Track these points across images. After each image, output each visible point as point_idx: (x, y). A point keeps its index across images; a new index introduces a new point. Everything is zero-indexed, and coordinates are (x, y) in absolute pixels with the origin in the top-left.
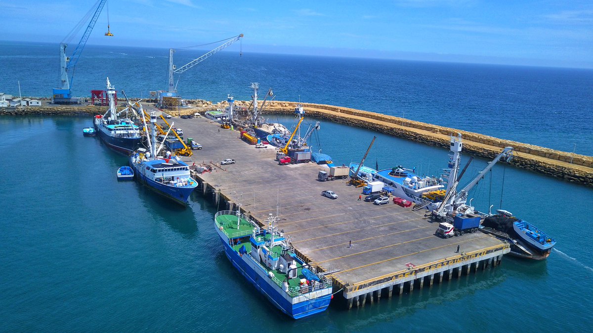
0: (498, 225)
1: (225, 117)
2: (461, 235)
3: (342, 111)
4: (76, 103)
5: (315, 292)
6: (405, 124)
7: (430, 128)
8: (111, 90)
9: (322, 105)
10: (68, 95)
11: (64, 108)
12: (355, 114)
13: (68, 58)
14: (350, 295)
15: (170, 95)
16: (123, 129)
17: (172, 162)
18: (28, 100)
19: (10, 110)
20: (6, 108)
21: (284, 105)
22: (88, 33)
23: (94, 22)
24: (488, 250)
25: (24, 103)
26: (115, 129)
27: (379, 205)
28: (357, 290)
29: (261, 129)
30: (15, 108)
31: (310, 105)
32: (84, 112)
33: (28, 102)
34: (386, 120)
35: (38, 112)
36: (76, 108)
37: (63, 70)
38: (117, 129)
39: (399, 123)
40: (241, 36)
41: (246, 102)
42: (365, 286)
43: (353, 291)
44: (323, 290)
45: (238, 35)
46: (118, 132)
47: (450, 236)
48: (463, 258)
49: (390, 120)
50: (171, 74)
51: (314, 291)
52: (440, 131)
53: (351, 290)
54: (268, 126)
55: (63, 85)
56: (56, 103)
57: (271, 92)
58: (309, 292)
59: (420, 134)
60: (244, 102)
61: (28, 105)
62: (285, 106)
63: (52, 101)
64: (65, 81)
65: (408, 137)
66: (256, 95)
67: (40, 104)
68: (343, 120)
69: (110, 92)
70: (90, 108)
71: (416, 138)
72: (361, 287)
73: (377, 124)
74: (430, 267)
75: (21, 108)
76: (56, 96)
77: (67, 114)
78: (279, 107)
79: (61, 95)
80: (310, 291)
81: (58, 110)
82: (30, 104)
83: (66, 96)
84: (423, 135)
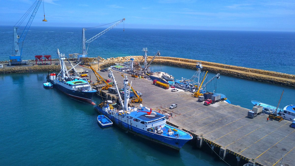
1: (126, 69)
3: (181, 60)
4: (25, 64)
6: (226, 67)
8: (63, 57)
10: (20, 59)
11: (19, 68)
12: (190, 62)
13: (18, 36)
15: (84, 56)
16: (79, 85)
17: (153, 114)
22: (32, 19)
23: (35, 13)
26: (74, 85)
29: (153, 75)
32: (33, 70)
34: (212, 65)
35: (2, 72)
36: (26, 68)
37: (16, 44)
38: (76, 85)
40: (124, 19)
45: (122, 19)
46: (77, 87)
50: (84, 43)
52: (250, 71)
54: (158, 74)
55: (16, 53)
56: (12, 65)
57: (160, 53)
59: (240, 73)
60: (124, 58)
63: (10, 64)
64: (17, 51)
66: (146, 55)
67: (2, 66)
68: (185, 66)
69: (62, 59)
70: (35, 67)
73: (210, 68)
76: (12, 60)
77: (22, 72)
79: (15, 59)
81: (15, 70)
83: (18, 60)
84: (243, 74)
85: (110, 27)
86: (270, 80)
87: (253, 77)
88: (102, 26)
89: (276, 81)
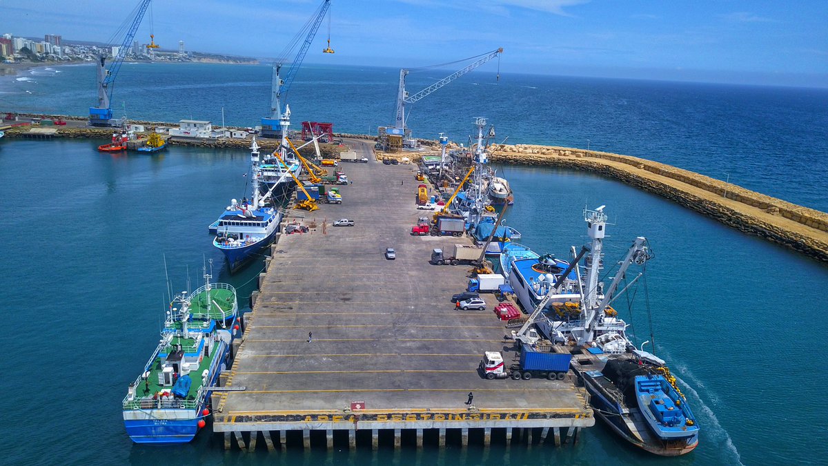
0: (618, 376)
2: (523, 378)
3: (647, 168)
5: (163, 411)
6: (729, 195)
7: (766, 204)
8: (284, 120)
9: (621, 156)
13: (281, 81)
14: (218, 427)
15: (396, 132)
16: (273, 171)
18: (231, 130)
19: (211, 142)
20: (208, 139)
21: (563, 153)
22: (305, 49)
24: (534, 412)
25: (228, 134)
27: (463, 309)
28: (233, 423)
30: (215, 140)
31: (603, 156)
33: (231, 133)
34: (704, 187)
37: (274, 96)
38: (266, 170)
39: (721, 192)
40: (500, 50)
41: (507, 146)
42: (248, 419)
43: (226, 422)
44: (176, 411)
45: (496, 49)
47: (496, 377)
48: (468, 415)
49: (709, 187)
50: (400, 104)
51: (161, 408)
52: (781, 210)
53: (222, 420)
55: (273, 114)
58: (152, 408)
61: (232, 137)
62: (564, 155)
63: (259, 133)
64: (275, 110)
65: (719, 217)
66: (481, 135)
67: (244, 136)
71: (730, 220)
72: (239, 419)
74: (389, 416)
75: (221, 141)
76: (265, 127)
78: (556, 156)
79: (270, 126)
80: (155, 407)
82: (233, 136)
83: (274, 128)
84: (742, 215)
85: (462, 68)
86: (796, 242)
87: (761, 227)
88: (443, 65)
89: (809, 247)
